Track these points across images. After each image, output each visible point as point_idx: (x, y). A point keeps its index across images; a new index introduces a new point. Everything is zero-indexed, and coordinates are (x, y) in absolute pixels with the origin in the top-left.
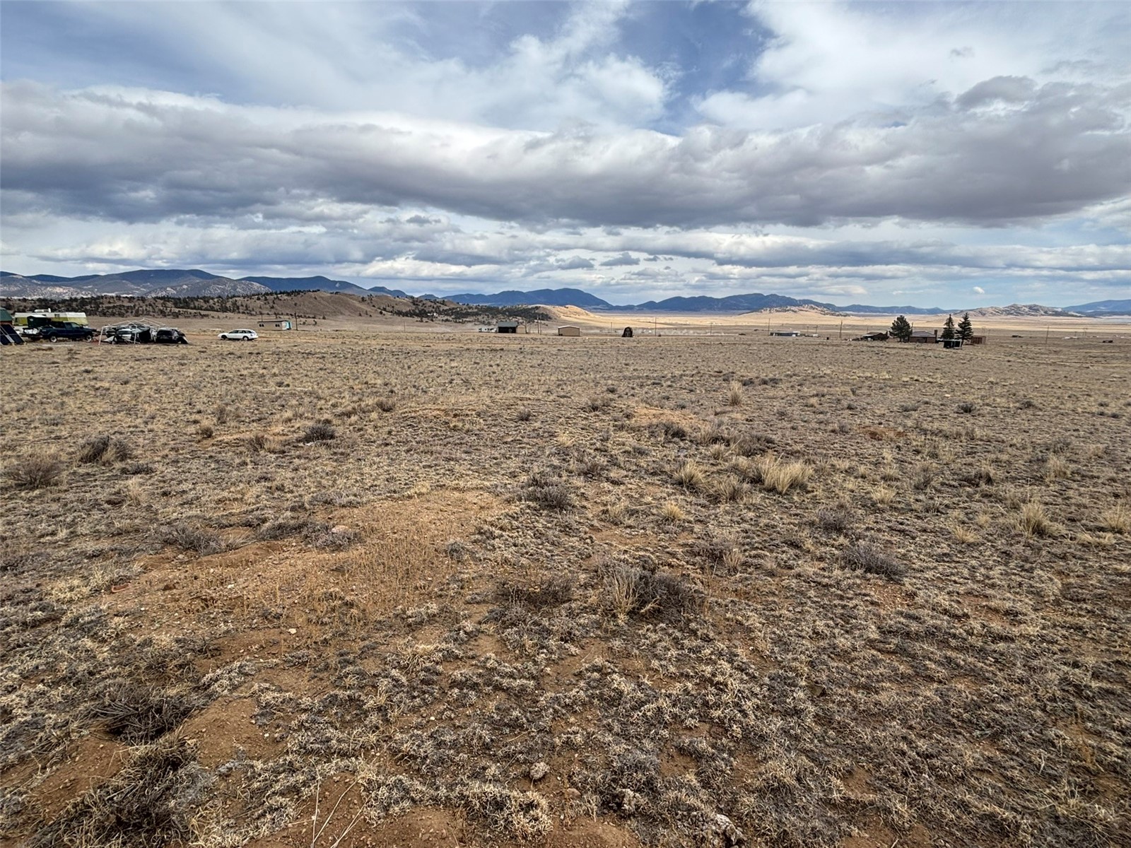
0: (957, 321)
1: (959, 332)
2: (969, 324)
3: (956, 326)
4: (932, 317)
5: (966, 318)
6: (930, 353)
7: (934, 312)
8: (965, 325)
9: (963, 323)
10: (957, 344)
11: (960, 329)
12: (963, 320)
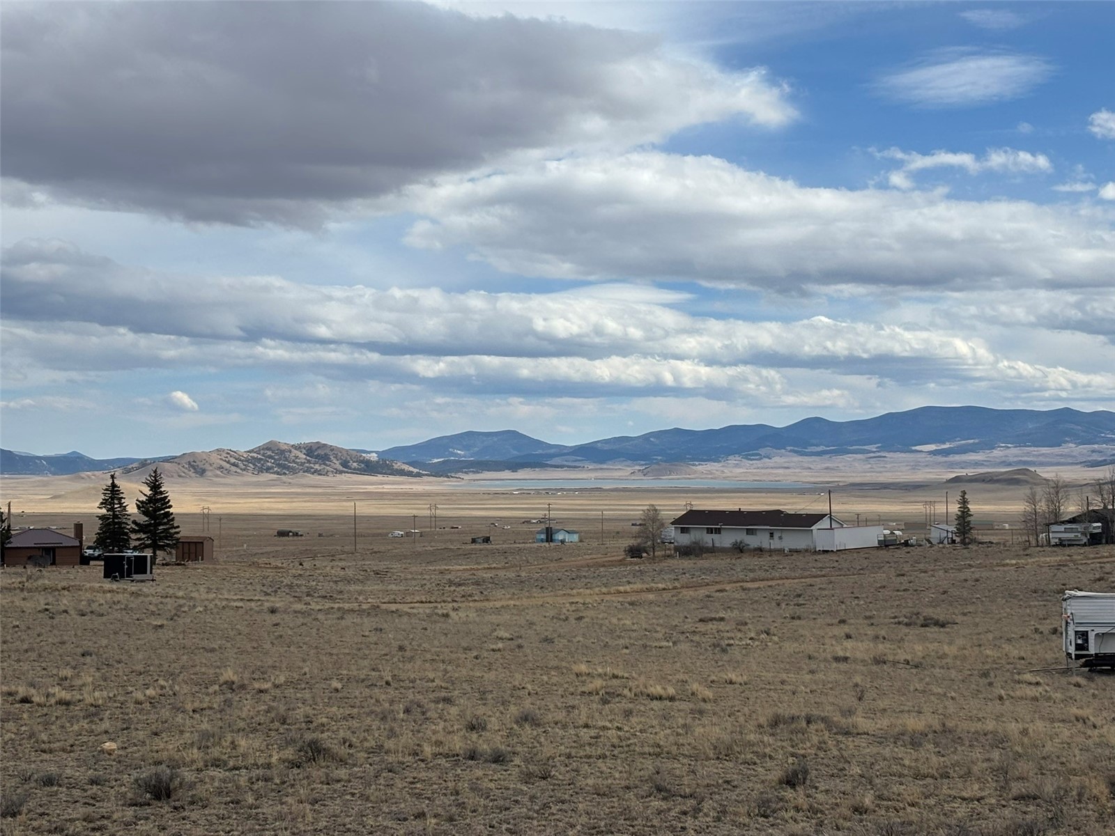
0: (134, 493)
1: (142, 528)
2: (165, 502)
3: (132, 509)
4: (63, 483)
5: (155, 486)
6: (66, 601)
7: (70, 465)
8: (156, 505)
9: (151, 500)
10: (140, 566)
11: (143, 519)
12: (148, 491)
